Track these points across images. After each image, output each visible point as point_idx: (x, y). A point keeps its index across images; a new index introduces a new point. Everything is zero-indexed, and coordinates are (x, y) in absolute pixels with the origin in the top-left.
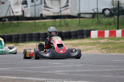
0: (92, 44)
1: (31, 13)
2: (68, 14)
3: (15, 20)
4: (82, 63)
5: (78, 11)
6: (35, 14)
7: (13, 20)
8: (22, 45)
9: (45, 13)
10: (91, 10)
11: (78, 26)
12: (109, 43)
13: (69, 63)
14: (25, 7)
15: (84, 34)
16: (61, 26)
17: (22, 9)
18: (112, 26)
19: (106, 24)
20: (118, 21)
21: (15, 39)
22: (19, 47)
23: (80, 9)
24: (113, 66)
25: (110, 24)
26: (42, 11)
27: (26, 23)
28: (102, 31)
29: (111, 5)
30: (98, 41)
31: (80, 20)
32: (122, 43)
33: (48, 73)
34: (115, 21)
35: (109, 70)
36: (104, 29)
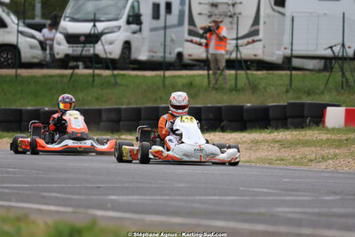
0: (337, 143)
1: (151, 51)
3: (107, 68)
11: (287, 91)
15: (306, 116)
16: (236, 89)
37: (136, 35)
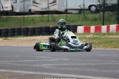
1: (20, 9)
2: (55, 9)
3: (5, 15)
4: (69, 58)
5: (65, 7)
6: (24, 9)
7: (2, 15)
8: (11, 39)
9: (34, 8)
10: (78, 7)
12: (95, 39)
13: (56, 57)
14: (14, 3)
15: (71, 29)
16: (48, 21)
17: (11, 4)
18: (97, 22)
19: (92, 20)
20: (104, 17)
21: (5, 33)
22: (8, 41)
23: (67, 5)
24: (98, 61)
25: (95, 20)
26: (31, 7)
27: (15, 18)
28: (88, 26)
29: (97, 1)
30: (84, 36)
31: (67, 16)
32: (107, 38)
33: (36, 67)
34: (100, 17)
35: (94, 64)
36: (90, 24)
37: (15, 4)
